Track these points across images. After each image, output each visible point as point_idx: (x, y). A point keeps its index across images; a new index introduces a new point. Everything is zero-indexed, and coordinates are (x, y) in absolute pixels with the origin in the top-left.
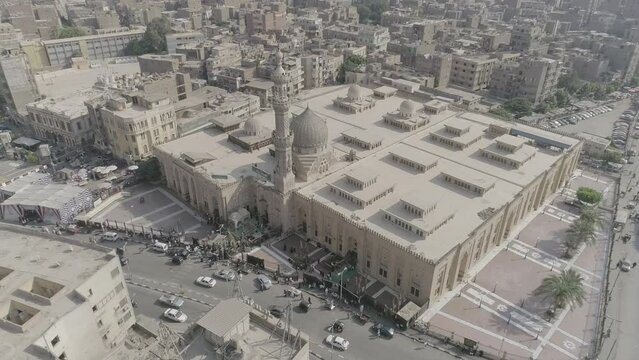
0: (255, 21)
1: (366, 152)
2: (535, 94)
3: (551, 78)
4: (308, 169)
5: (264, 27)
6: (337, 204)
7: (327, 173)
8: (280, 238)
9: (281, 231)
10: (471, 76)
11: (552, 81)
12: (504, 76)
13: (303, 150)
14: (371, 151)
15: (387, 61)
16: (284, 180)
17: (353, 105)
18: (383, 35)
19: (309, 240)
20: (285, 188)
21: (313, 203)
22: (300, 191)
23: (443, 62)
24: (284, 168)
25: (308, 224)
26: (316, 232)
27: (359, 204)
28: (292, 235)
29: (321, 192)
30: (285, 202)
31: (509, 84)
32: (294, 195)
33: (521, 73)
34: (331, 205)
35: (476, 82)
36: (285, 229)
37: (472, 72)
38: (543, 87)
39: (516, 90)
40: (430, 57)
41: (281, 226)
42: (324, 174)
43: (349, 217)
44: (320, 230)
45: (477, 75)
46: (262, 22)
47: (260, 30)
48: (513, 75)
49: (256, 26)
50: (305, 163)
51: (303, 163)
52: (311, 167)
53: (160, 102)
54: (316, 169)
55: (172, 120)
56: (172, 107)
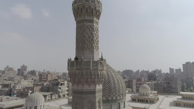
12: (161, 86)
23: (133, 82)
31: (164, 89)
38: (179, 89)
46: (46, 77)
47: (45, 81)
48: (165, 85)
49: (43, 79)
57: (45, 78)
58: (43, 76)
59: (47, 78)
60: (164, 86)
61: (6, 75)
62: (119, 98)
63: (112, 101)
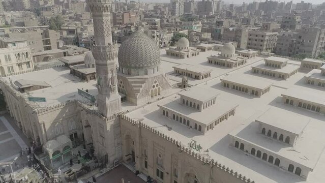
0: (117, 18)
1: (197, 82)
2: (311, 52)
3: (321, 41)
4: (138, 91)
5: (123, 21)
6: (170, 129)
7: (160, 97)
8: (105, 171)
9: (107, 161)
10: (261, 43)
11: (322, 44)
12: (287, 41)
13: (133, 71)
14: (201, 80)
15: (203, 37)
16: (107, 101)
17: (182, 52)
18: (198, 25)
19: (138, 172)
20: (109, 110)
21: (140, 127)
22: (127, 115)
23: (243, 32)
24: (107, 86)
25: (137, 153)
26: (146, 163)
27: (198, 129)
28: (119, 166)
29: (151, 116)
30: (108, 128)
31: (291, 46)
32: (120, 118)
33: (300, 37)
34: (163, 130)
35: (265, 48)
36: (111, 159)
37: (262, 41)
38: (317, 47)
39: (297, 50)
40: (233, 30)
41: (107, 156)
42: (156, 98)
43: (186, 146)
44: (150, 162)
45: (265, 43)
46: (121, 18)
47: (121, 23)
48: (294, 39)
49: (118, 21)
50: (135, 84)
51: (132, 84)
52: (141, 89)
53: (16, 44)
54: (147, 91)
55: (29, 61)
56: (29, 49)
57: (121, 20)
58: (118, 16)
59: (123, 19)
60: (293, 41)
61: (71, 10)
62: (146, 65)
63: (139, 68)
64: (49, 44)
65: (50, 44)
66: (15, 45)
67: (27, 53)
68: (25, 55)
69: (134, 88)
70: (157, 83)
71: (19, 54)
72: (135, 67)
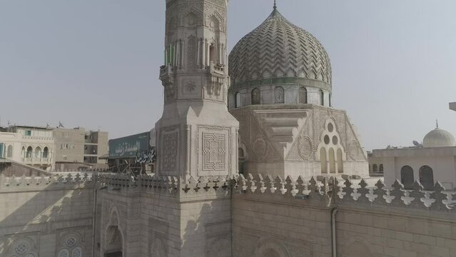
13: (266, 93)
50: (275, 119)
51: (268, 119)
52: (296, 132)
53: (32, 132)
54: (311, 147)
55: (46, 163)
56: (53, 141)
62: (303, 75)
63: (285, 80)
64: (94, 153)
65: (96, 153)
66: (29, 133)
67: (46, 149)
68: (43, 151)
69: (274, 129)
70: (334, 133)
71: (30, 149)
72: (274, 80)
